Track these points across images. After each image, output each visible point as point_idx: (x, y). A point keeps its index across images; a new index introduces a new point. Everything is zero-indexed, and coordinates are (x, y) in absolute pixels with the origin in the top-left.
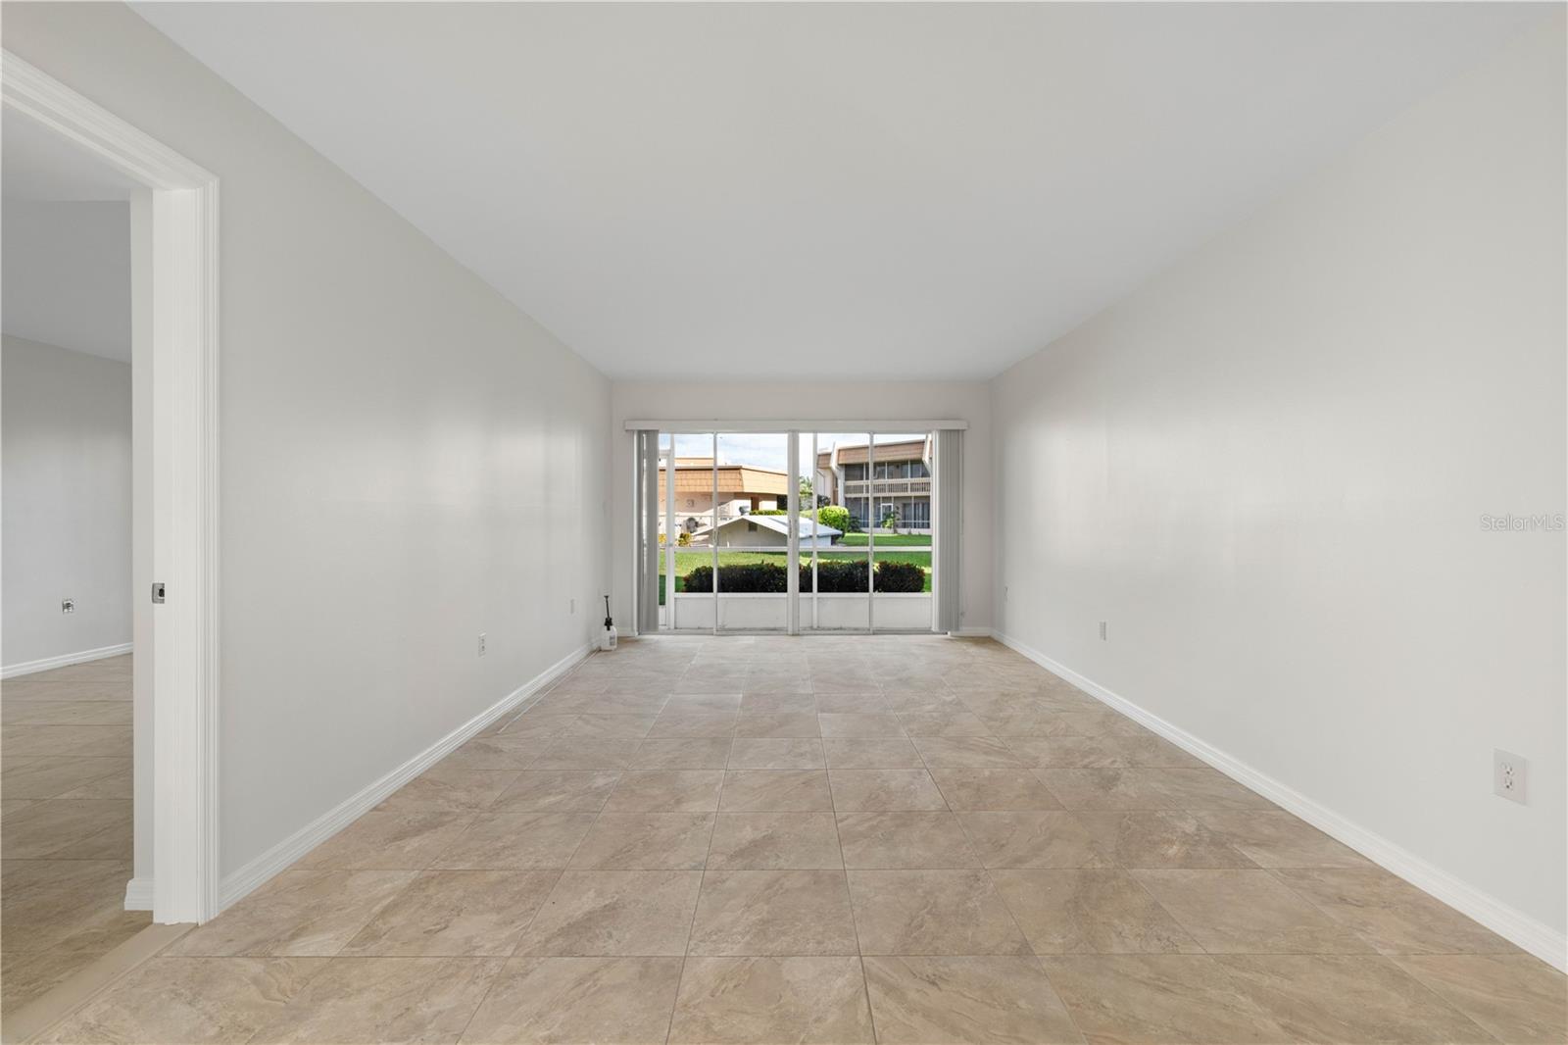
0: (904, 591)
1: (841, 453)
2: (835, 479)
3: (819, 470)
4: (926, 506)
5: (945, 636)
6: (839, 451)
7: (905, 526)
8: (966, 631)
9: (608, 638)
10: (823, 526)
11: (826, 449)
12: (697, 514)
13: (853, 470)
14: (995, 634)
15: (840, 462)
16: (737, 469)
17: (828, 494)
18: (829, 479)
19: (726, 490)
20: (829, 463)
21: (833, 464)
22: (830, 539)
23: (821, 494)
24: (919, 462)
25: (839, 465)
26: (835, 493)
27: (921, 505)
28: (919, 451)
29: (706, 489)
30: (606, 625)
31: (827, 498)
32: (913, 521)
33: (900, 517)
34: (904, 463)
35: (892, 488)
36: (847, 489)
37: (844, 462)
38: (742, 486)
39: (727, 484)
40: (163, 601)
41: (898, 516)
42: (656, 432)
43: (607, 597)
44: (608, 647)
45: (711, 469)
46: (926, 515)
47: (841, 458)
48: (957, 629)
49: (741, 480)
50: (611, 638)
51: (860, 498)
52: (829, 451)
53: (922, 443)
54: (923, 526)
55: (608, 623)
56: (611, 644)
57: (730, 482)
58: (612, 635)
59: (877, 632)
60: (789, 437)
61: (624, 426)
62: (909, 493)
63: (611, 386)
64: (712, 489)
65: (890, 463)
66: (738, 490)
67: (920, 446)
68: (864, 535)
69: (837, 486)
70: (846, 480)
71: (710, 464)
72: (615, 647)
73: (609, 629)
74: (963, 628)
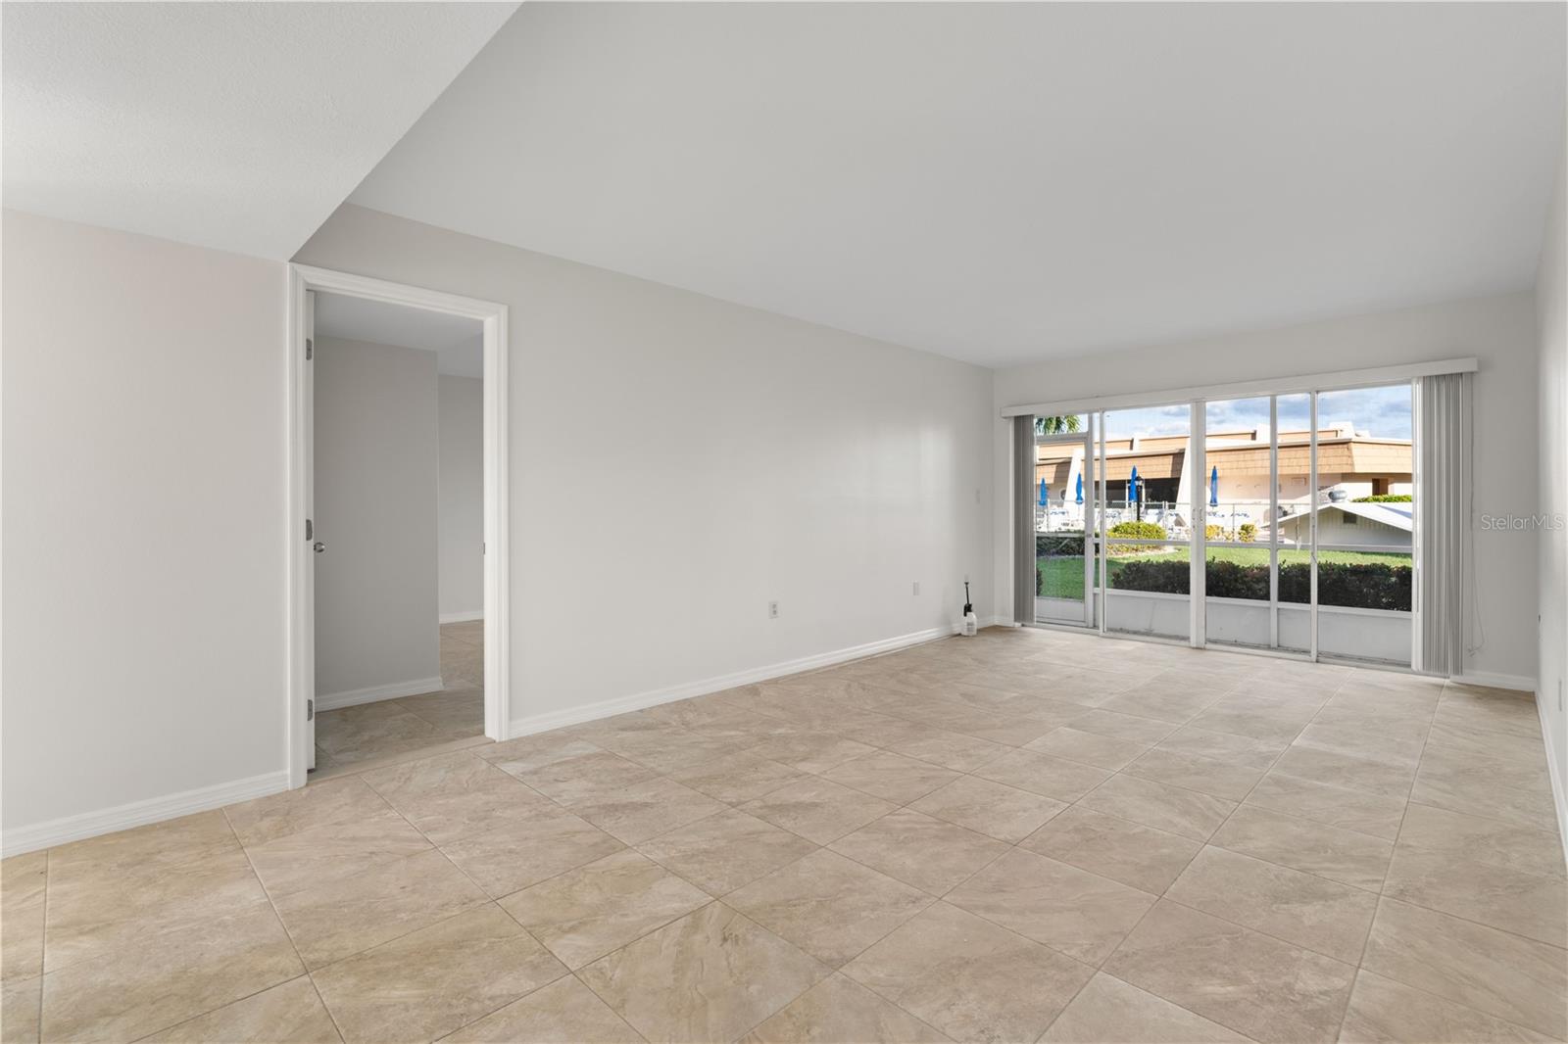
8: (1479, 677)
9: (966, 624)
12: (1286, 501)
16: (1346, 443)
19: (1326, 470)
29: (1297, 471)
30: (964, 610)
38: (1352, 465)
39: (1331, 462)
42: (1031, 417)
44: (966, 633)
45: (1308, 446)
49: (1350, 457)
50: (969, 624)
55: (968, 609)
56: (969, 630)
57: (1332, 460)
58: (969, 621)
59: (1322, 660)
61: (1001, 413)
63: (985, 377)
64: (1307, 470)
66: (1346, 470)
71: (1307, 439)
73: (966, 615)
74: (1470, 672)
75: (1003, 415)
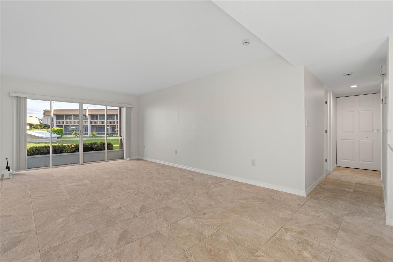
1: (55, 111)
2: (52, 119)
3: (45, 116)
4: (87, 128)
6: (54, 110)
8: (133, 158)
9: (9, 174)
10: (54, 134)
13: (59, 117)
14: (140, 158)
17: (49, 123)
18: (50, 119)
20: (50, 114)
21: (52, 114)
22: (57, 138)
23: (46, 124)
24: (85, 115)
25: (54, 115)
26: (52, 124)
30: (6, 169)
31: (49, 125)
35: (75, 122)
36: (57, 123)
37: (56, 114)
41: (77, 131)
43: (7, 158)
44: (8, 177)
46: (86, 130)
48: (131, 157)
50: (10, 174)
51: (63, 126)
52: (50, 110)
54: (86, 134)
55: (8, 168)
56: (10, 176)
58: (10, 172)
59: (108, 161)
65: (74, 115)
68: (64, 137)
69: (53, 121)
70: (57, 120)
72: (12, 176)
73: (9, 170)
74: (132, 157)
75: (10, 95)
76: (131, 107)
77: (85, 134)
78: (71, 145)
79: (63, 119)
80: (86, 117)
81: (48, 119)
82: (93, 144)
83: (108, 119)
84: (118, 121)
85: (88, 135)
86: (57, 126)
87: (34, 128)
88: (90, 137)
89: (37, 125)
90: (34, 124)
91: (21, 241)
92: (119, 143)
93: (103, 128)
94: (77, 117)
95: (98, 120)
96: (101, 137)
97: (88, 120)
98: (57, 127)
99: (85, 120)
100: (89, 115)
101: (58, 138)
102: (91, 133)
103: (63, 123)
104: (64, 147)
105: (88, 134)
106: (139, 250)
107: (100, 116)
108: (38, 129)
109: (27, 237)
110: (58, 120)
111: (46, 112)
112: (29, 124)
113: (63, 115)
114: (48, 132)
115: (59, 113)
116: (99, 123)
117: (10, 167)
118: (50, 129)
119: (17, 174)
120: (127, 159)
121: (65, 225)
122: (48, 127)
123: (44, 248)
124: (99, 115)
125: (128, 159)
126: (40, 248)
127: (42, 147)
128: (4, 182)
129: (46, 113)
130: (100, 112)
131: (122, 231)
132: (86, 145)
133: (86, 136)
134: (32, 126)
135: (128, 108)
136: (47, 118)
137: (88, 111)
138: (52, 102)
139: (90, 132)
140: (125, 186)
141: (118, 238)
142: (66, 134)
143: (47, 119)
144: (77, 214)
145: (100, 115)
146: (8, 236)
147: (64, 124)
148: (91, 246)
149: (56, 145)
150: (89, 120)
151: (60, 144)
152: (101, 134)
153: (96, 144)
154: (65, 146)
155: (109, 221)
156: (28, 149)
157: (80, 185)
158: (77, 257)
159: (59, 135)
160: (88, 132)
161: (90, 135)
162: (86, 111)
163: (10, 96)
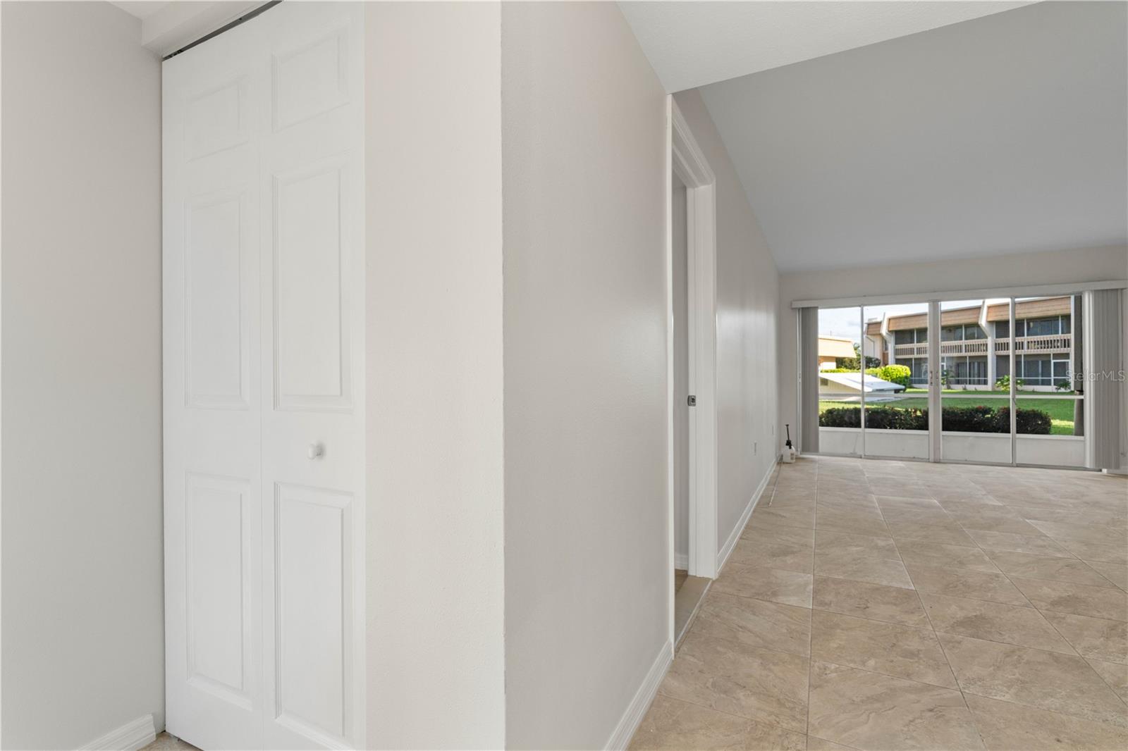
0: (1036, 433)
1: (892, 321)
2: (885, 343)
3: (869, 336)
4: (982, 365)
5: (1099, 473)
6: (890, 319)
7: (958, 382)
9: (790, 454)
10: (887, 382)
11: (876, 319)
13: (902, 335)
15: (890, 329)
17: (877, 355)
18: (878, 344)
20: (879, 331)
21: (884, 331)
22: (893, 392)
23: (871, 355)
24: (977, 325)
25: (890, 331)
26: (885, 355)
27: (976, 364)
28: (975, 316)
30: (787, 445)
31: (877, 359)
32: (968, 378)
33: (953, 375)
34: (958, 327)
36: (897, 352)
37: (895, 329)
40: (694, 405)
41: (952, 374)
42: (816, 308)
43: (787, 425)
44: (789, 461)
46: (982, 373)
47: (891, 325)
48: (1117, 467)
50: (792, 454)
51: (911, 359)
52: (879, 320)
53: (979, 308)
54: (979, 383)
55: (789, 443)
56: (792, 459)
58: (792, 452)
59: (1019, 466)
60: (930, 305)
61: (791, 305)
62: (963, 354)
63: (785, 277)
67: (975, 311)
68: (913, 389)
69: (886, 349)
70: (896, 344)
72: (794, 461)
73: (790, 448)
74: (1122, 467)
75: (793, 307)
76: (1117, 290)
77: (976, 381)
78: (915, 412)
79: (912, 342)
80: (981, 329)
81: (876, 343)
82: (978, 410)
83: (1065, 331)
84: (1072, 336)
85: (989, 387)
86: (898, 361)
87: (846, 367)
88: (994, 392)
89: (851, 360)
90: (844, 358)
91: (793, 553)
92: (1073, 416)
93: (1042, 362)
94: (953, 331)
95: (1023, 335)
96: (1034, 392)
97: (987, 338)
98: (897, 363)
99: (976, 340)
100: (991, 322)
101: (897, 391)
102: (998, 380)
103: (911, 351)
104: (896, 413)
105: (985, 383)
106: (999, 660)
107: (1031, 324)
108: (854, 368)
109: (800, 551)
110: (899, 346)
111: (871, 326)
112: (835, 360)
113: (911, 332)
114: (873, 376)
115: (903, 326)
116: (1028, 348)
117: (792, 443)
118: (878, 370)
119: (803, 459)
120: (1101, 471)
121: (860, 559)
122: (876, 364)
123: (821, 574)
124: (1027, 320)
125: (1105, 471)
126: (815, 572)
127: (848, 410)
128: (784, 467)
129: (872, 328)
130: (1032, 310)
131: (975, 614)
132: (953, 413)
133: (981, 388)
134: (841, 363)
135: (1098, 293)
136: (874, 342)
137: (985, 311)
138: (865, 308)
139: (995, 378)
140: (1043, 538)
141: (959, 620)
142: (919, 383)
143: (872, 343)
144: (888, 550)
145: (1030, 320)
146: (779, 540)
147: (916, 356)
148: (895, 605)
149: (878, 409)
150: (989, 338)
151: (886, 407)
152: (1036, 383)
153: (986, 411)
154: (899, 411)
155: (951, 586)
156: (824, 412)
157: (913, 504)
158: (865, 606)
159: (899, 384)
160: (986, 375)
161: (993, 387)
162: (979, 313)
163: (792, 309)
